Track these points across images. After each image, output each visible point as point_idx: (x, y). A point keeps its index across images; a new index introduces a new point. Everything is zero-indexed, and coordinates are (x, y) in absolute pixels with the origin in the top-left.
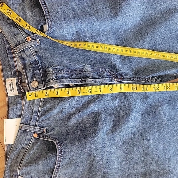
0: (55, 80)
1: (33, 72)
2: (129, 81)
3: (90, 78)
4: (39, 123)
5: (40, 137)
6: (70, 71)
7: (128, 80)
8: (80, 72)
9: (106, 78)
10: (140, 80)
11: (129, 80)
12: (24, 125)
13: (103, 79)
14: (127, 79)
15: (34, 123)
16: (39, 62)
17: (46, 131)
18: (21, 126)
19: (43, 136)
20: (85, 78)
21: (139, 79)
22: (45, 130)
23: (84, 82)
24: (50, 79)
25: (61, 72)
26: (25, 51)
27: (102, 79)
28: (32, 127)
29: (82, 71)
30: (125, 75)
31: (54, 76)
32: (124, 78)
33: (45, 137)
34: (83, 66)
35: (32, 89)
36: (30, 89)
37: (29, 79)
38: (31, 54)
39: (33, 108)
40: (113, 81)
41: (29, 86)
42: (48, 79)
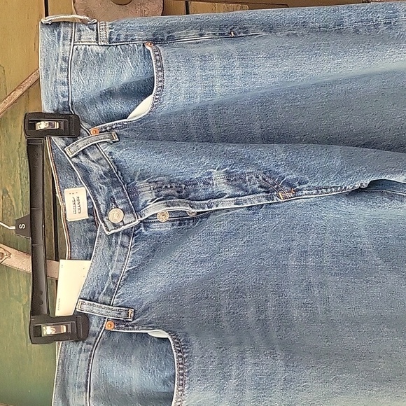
0: (157, 201)
1: (110, 192)
2: (309, 196)
3: (227, 196)
4: (118, 298)
5: (119, 328)
6: (183, 186)
7: (306, 195)
8: (206, 186)
9: (259, 193)
10: (332, 192)
11: (309, 194)
12: (86, 302)
13: (253, 196)
14: (304, 192)
15: (107, 299)
16: (117, 173)
17: (132, 315)
18: (79, 304)
19: (127, 326)
20: (217, 197)
21: (329, 190)
22: (130, 311)
23: (214, 206)
24: (146, 202)
25: (166, 187)
26: (89, 154)
27: (251, 197)
28: (103, 306)
29: (209, 183)
30: (300, 184)
31: (154, 194)
32: (299, 190)
33: (130, 327)
34: (211, 173)
35: (110, 227)
36: (106, 226)
37: (103, 208)
38: (101, 159)
39: (112, 267)
40: (275, 197)
41: (103, 222)
42: (143, 201)
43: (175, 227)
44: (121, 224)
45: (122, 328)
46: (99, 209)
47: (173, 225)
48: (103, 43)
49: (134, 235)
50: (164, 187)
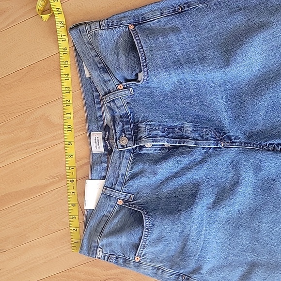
0: (147, 138)
1: (123, 126)
3: (190, 139)
4: (125, 187)
5: (125, 205)
6: (166, 129)
7: (237, 146)
8: (179, 131)
9: (210, 140)
10: (253, 146)
11: (239, 146)
12: (108, 189)
13: (206, 141)
14: (237, 144)
15: (120, 188)
16: (130, 115)
17: (133, 198)
18: (104, 189)
19: (129, 204)
20: (184, 138)
22: (131, 196)
23: (182, 143)
24: (141, 136)
25: (156, 128)
27: (204, 142)
28: (117, 192)
29: (181, 130)
30: (235, 139)
31: (146, 133)
32: (233, 142)
33: (131, 205)
34: (183, 124)
35: (120, 147)
36: (117, 146)
37: (118, 135)
38: (122, 106)
39: (120, 170)
40: (219, 144)
41: (116, 143)
42: (140, 136)
43: (156, 151)
44: (125, 146)
45: (127, 205)
46: (116, 135)
47: (155, 150)
48: (103, 28)
49: (134, 153)
50: (154, 128)
